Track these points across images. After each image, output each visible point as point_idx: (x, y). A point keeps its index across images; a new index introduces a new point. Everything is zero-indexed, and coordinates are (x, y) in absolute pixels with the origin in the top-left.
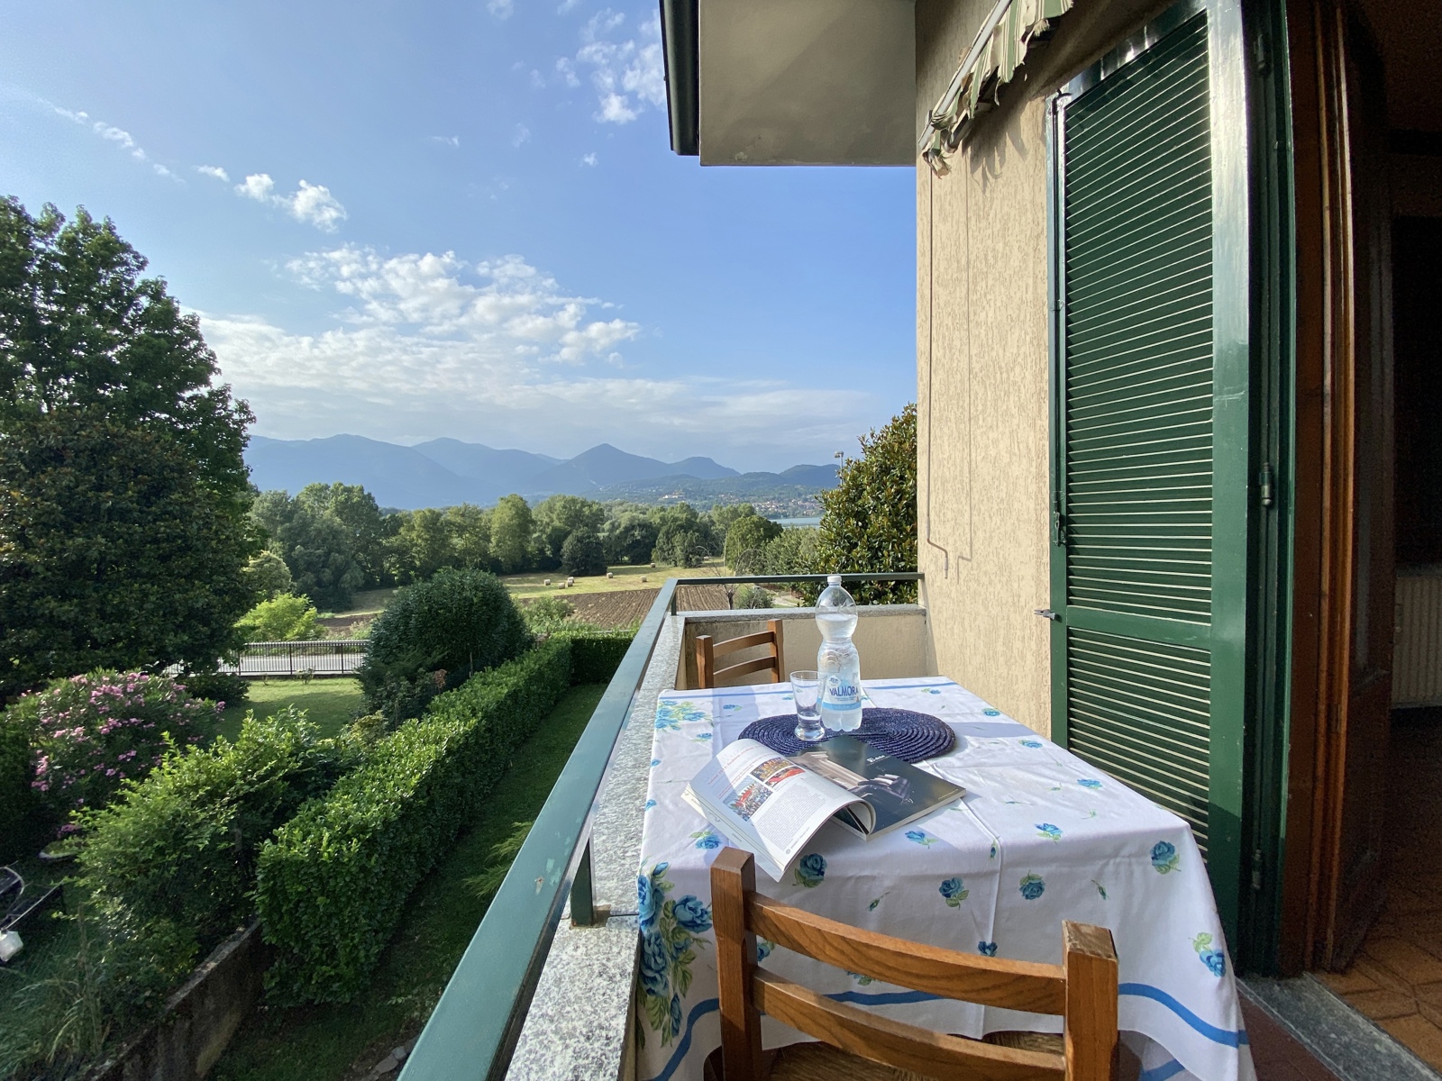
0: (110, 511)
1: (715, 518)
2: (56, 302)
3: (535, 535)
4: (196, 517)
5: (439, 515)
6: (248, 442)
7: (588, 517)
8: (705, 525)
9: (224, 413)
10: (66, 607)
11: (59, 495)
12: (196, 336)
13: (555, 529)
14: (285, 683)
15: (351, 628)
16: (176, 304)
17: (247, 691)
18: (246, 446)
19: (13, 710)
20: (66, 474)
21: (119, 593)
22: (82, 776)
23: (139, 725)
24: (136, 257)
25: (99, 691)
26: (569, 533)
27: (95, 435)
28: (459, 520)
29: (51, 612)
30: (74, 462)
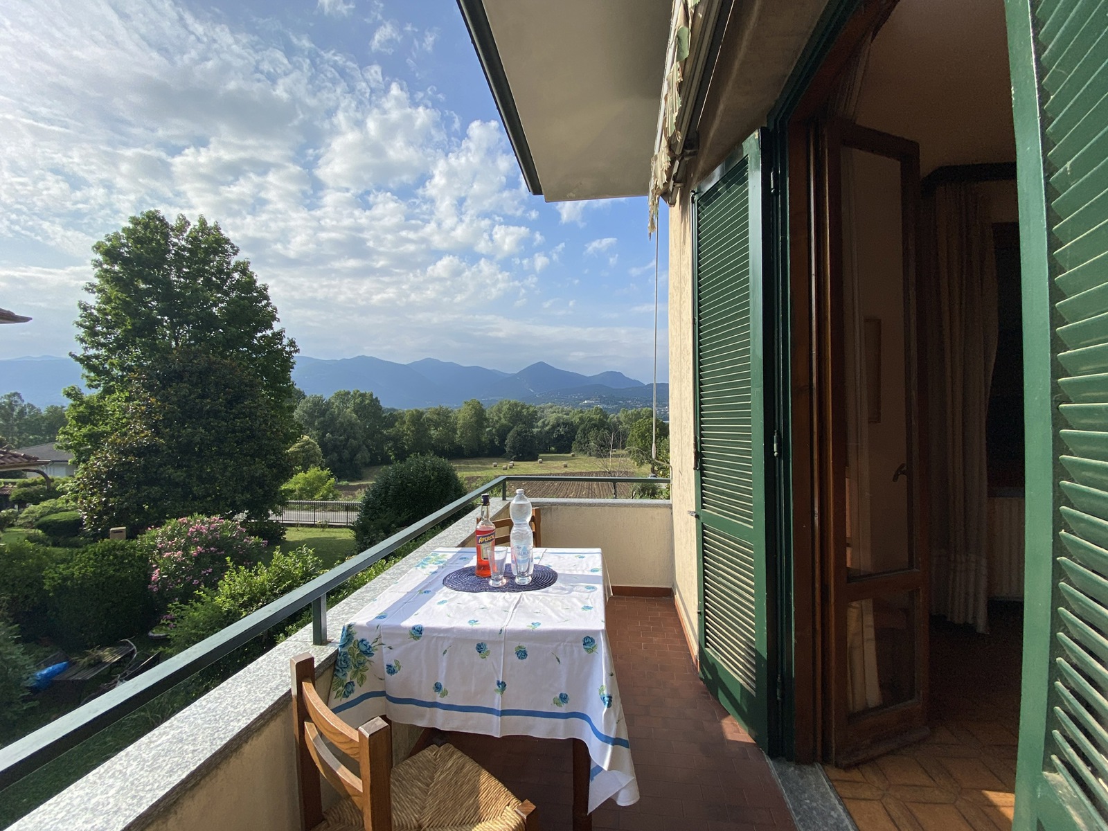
0: (208, 412)
1: (622, 419)
2: (183, 277)
3: (488, 429)
4: (259, 416)
5: (422, 414)
6: (294, 366)
7: (525, 417)
8: (615, 425)
9: (280, 347)
10: (179, 473)
11: (178, 401)
12: (267, 298)
13: (502, 425)
14: (311, 529)
15: (356, 493)
16: (255, 277)
17: (285, 534)
18: (293, 368)
19: (142, 538)
20: (184, 388)
21: (210, 465)
22: (179, 583)
23: (216, 552)
24: (233, 247)
25: (193, 528)
26: (512, 428)
27: (202, 363)
28: (435, 417)
29: (169, 477)
30: (189, 380)
